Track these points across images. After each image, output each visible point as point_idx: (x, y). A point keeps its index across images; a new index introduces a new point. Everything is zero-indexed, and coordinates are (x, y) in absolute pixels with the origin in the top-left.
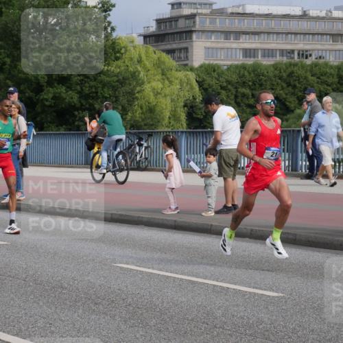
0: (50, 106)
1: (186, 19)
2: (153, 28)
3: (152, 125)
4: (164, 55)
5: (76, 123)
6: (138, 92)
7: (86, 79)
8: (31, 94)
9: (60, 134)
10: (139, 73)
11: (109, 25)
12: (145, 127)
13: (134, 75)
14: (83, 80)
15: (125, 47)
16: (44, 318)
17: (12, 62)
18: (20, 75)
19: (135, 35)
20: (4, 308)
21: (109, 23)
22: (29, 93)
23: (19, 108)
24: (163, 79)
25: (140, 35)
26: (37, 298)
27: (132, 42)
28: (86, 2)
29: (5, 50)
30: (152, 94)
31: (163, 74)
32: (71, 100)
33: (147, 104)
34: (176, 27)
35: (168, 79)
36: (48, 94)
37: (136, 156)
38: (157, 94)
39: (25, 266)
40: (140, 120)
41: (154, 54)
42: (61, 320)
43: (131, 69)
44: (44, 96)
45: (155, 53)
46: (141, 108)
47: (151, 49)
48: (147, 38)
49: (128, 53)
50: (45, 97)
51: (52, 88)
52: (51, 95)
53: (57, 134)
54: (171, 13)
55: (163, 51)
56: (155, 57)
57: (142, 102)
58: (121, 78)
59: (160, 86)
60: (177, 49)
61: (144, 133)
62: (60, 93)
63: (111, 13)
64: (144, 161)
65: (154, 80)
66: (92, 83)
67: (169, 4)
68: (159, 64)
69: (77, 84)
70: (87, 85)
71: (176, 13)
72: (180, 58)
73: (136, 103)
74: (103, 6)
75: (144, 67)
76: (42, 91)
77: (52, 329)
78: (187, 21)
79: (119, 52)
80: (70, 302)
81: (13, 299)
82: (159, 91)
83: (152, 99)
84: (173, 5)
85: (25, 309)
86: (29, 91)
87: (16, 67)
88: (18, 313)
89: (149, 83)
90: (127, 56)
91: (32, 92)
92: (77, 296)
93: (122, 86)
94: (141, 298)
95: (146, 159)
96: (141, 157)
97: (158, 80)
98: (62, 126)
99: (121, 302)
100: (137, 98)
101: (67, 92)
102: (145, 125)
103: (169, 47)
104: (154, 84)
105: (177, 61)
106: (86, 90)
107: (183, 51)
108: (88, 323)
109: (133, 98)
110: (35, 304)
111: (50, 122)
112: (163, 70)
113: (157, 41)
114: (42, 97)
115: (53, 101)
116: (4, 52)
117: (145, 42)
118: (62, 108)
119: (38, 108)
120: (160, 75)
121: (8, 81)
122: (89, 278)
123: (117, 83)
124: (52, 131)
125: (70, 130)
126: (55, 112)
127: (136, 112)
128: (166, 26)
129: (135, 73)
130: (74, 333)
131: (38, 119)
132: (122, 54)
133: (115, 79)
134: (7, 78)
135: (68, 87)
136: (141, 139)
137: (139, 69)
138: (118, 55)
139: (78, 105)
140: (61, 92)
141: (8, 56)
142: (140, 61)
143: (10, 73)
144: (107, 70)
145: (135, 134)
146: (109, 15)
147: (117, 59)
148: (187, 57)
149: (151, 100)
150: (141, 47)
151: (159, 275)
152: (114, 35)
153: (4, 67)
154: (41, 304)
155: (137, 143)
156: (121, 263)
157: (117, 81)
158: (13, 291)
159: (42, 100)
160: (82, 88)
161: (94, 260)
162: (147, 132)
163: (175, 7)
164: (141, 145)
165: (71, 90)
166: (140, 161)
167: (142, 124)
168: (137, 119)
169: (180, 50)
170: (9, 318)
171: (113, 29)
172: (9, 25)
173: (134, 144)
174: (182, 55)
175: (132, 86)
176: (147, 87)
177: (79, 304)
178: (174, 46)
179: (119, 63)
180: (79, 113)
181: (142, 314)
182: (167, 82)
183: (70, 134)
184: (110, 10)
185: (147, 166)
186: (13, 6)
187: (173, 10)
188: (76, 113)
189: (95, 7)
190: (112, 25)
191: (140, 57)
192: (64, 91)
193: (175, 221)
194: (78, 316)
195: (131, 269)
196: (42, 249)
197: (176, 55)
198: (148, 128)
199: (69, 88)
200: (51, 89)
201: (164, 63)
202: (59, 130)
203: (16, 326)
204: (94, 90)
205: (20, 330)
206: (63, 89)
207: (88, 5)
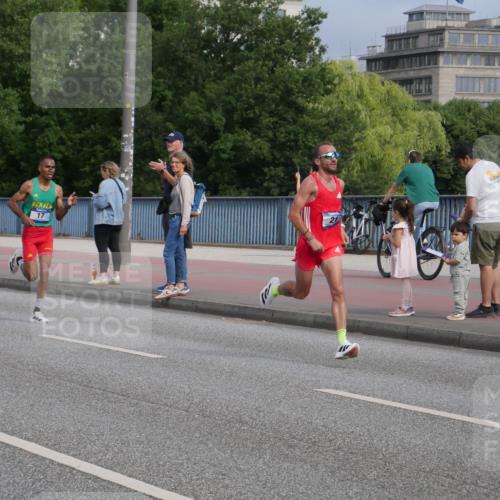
0: (229, 160)
1: (429, 35)
2: (381, 48)
3: (376, 188)
4: (396, 86)
5: (265, 184)
6: (357, 141)
7: (282, 122)
8: (201, 142)
9: (243, 200)
10: (359, 112)
11: (317, 44)
12: (366, 191)
13: (352, 116)
14: (277, 123)
15: (340, 76)
16: (215, 466)
17: (174, 96)
18: (187, 115)
19: (354, 58)
20: (156, 451)
21: (318, 41)
22: (198, 141)
23: (184, 162)
24: (394, 122)
25: (362, 58)
26: (205, 436)
27: (351, 68)
28: (285, 11)
29: (165, 78)
30: (376, 143)
31: (394, 115)
32: (259, 151)
33: (369, 157)
34: (415, 47)
35: (401, 121)
36: (226, 143)
37: (352, 232)
38: (384, 143)
39: (187, 391)
40: (359, 180)
41: (381, 85)
42: (240, 470)
43: (348, 107)
44: (219, 145)
45: (383, 84)
46: (361, 163)
47: (378, 78)
48: (372, 62)
49: (343, 84)
50: (222, 147)
51: (232, 133)
52: (230, 145)
53: (237, 200)
54: (408, 26)
55: (395, 81)
56: (383, 89)
57: (363, 154)
58: (332, 119)
59: (390, 131)
60: (416, 79)
61: (364, 199)
62: (243, 142)
63: (320, 26)
64: (363, 239)
65: (381, 123)
66: (291, 128)
67: (405, 13)
68: (388, 100)
69: (269, 128)
70: (282, 129)
71: (416, 26)
72: (420, 91)
73: (354, 156)
74: (309, 17)
75: (367, 104)
76: (218, 138)
77: (227, 482)
78: (432, 39)
79: (330, 82)
80: (253, 443)
81: (170, 438)
82: (388, 139)
83: (377, 149)
84: (411, 15)
85: (187, 453)
86: (198, 138)
87: (180, 103)
88: (177, 458)
89: (374, 127)
90: (342, 87)
91: (203, 139)
92: (262, 434)
93: (334, 132)
94: (355, 439)
95: (367, 236)
96: (359, 233)
97: (387, 124)
98: (244, 187)
99: (327, 444)
100: (355, 149)
101: (253, 139)
102: (367, 188)
103: (403, 75)
104: (380, 129)
105: (414, 96)
106: (282, 137)
107: (424, 81)
108: (279, 474)
109: (350, 150)
110: (202, 446)
111: (228, 184)
112: (393, 109)
113: (386, 68)
114: (216, 147)
115: (234, 153)
116: (164, 82)
117: (369, 68)
118: (246, 162)
119: (212, 163)
120: (390, 116)
121: (168, 124)
122: (281, 409)
123: (326, 128)
124: (230, 195)
125: (257, 194)
126: (235, 168)
127: (353, 169)
128: (400, 45)
129: (353, 112)
130: (258, 488)
131: (210, 179)
132: (335, 85)
133: (324, 121)
134: (166, 120)
135: (255, 133)
136: (359, 208)
137: (360, 107)
138: (329, 87)
139: (269, 158)
140: (245, 140)
141: (170, 88)
142: (360, 96)
143: (171, 112)
144: (313, 109)
145: (351, 200)
146: (318, 29)
147: (328, 92)
148: (430, 90)
149: (376, 153)
150: (363, 75)
151: (382, 405)
152: (324, 58)
153: (163, 103)
154: (211, 445)
155: (354, 214)
156: (328, 388)
157: (327, 124)
158: (170, 425)
159: (217, 151)
160: (275, 135)
161: (288, 383)
162: (368, 198)
163: (414, 17)
164: (359, 217)
165: (259, 136)
166: (357, 239)
167: (362, 186)
168: (354, 179)
169: (420, 79)
170: (163, 466)
171: (323, 50)
172: (172, 44)
173: (349, 216)
174: (423, 87)
175: (348, 132)
176: (370, 133)
177: (265, 446)
178: (412, 74)
179: (331, 98)
180: (270, 170)
181: (357, 463)
182: (399, 126)
183: (257, 200)
184: (319, 22)
185: (368, 246)
186: (179, 15)
187: (411, 23)
188: (266, 170)
189: (298, 18)
190: (322, 43)
191: (362, 90)
192: (249, 138)
193: (408, 327)
194: (265, 463)
195: (342, 397)
196: (213, 365)
197: (413, 86)
198: (370, 193)
199: (257, 134)
200: (230, 136)
201: (395, 98)
202: (240, 194)
203: (174, 477)
204: (292, 137)
205: (180, 483)
206: (248, 135)
207: (287, 14)
